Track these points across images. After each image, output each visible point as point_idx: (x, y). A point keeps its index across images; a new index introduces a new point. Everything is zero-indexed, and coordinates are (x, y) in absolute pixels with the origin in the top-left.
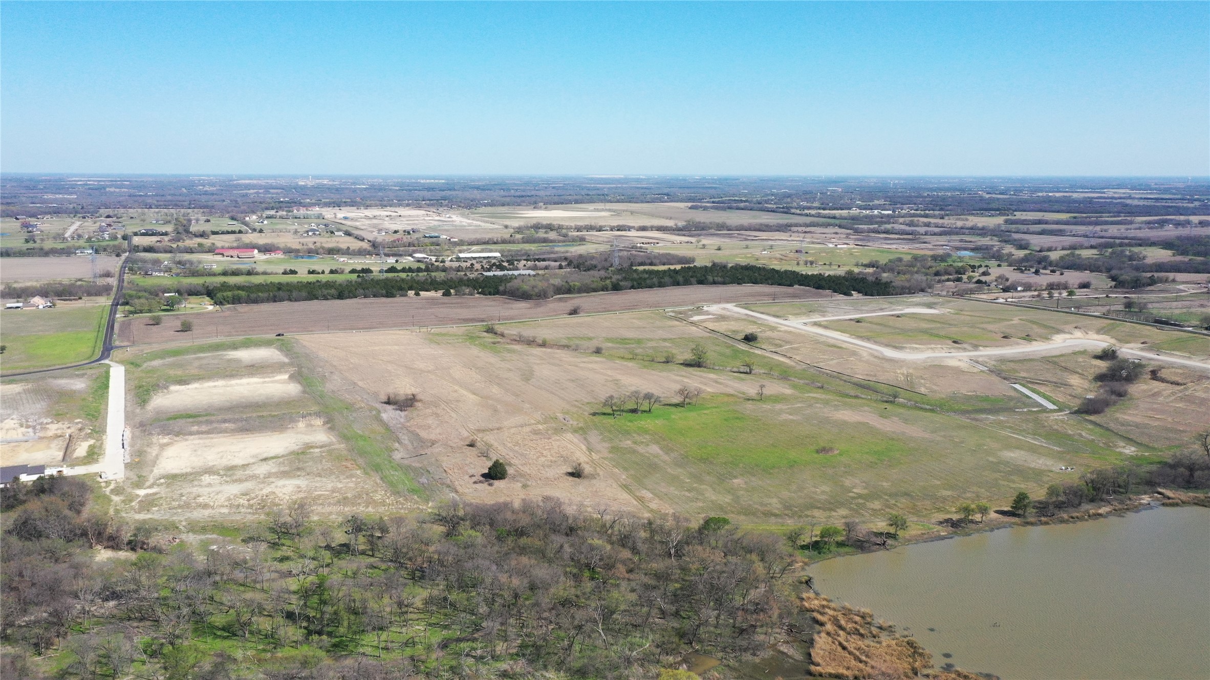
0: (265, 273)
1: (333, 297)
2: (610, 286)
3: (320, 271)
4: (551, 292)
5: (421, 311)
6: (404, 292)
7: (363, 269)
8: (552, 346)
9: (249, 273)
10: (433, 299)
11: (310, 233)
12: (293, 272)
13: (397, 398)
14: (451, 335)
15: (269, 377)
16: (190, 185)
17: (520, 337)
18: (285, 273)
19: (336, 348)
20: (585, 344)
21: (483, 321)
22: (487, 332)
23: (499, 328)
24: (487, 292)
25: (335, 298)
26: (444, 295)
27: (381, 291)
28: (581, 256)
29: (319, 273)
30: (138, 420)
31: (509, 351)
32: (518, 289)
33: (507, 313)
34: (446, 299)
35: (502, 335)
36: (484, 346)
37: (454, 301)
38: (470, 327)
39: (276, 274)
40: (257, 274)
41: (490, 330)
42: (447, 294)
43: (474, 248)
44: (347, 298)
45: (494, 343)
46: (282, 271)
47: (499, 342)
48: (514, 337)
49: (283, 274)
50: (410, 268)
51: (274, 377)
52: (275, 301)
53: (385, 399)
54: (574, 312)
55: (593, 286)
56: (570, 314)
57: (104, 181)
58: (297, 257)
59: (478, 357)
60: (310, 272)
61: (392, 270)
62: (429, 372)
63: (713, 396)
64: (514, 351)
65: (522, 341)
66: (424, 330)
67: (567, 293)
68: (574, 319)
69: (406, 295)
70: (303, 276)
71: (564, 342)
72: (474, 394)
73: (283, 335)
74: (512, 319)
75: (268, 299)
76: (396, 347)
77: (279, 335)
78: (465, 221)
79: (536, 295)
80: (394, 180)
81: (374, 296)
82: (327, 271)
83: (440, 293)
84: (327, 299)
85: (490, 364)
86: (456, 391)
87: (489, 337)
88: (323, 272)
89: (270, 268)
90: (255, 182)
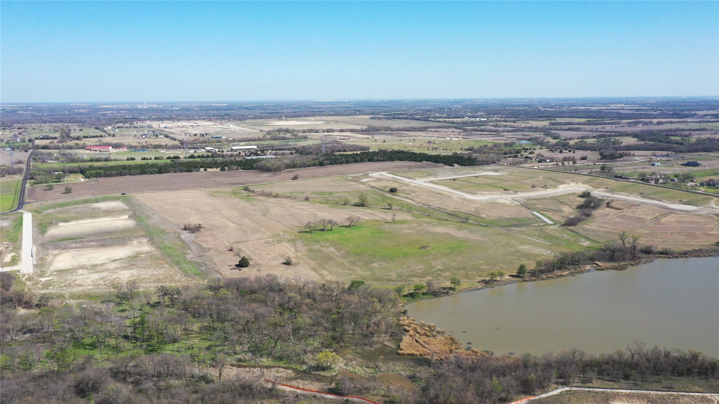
0: (115, 160)
1: (156, 173)
2: (318, 164)
3: (149, 158)
4: (283, 167)
5: (207, 179)
6: (198, 169)
7: (174, 157)
8: (281, 197)
9: (106, 160)
10: (215, 172)
11: (144, 137)
12: (133, 159)
13: (190, 226)
14: (223, 192)
15: (117, 217)
16: (70, 109)
17: (263, 192)
18: (128, 160)
19: (156, 201)
20: (300, 195)
21: (242, 184)
22: (244, 190)
23: (251, 188)
24: (246, 168)
25: (157, 173)
26: (221, 170)
27: (184, 169)
28: (304, 147)
29: (148, 159)
30: (40, 242)
31: (256, 200)
32: (264, 166)
33: (257, 180)
34: (222, 173)
35: (253, 192)
36: (242, 198)
37: (227, 174)
38: (235, 188)
39: (123, 160)
40: (111, 160)
41: (246, 189)
42: (223, 170)
43: (242, 143)
44: (164, 173)
45: (248, 196)
46: (126, 158)
47: (251, 196)
48: (260, 193)
49: (127, 160)
50: (202, 155)
51: (120, 217)
52: (121, 175)
53: (183, 227)
54: (295, 178)
55: (308, 163)
56: (293, 179)
57: (16, 107)
58: (135, 151)
59: (238, 204)
60: (143, 159)
61: (192, 157)
62: (209, 212)
63: (368, 221)
64: (259, 200)
65: (265, 195)
66: (208, 189)
67: (292, 168)
68: (295, 182)
69: (199, 171)
70: (138, 161)
71: (288, 195)
72: (234, 223)
73: (125, 194)
74: (259, 183)
75: (117, 174)
76: (191, 199)
77: (123, 194)
78: (237, 128)
79: (274, 169)
80: (197, 104)
81: (180, 172)
82: (153, 158)
83: (219, 169)
84: (152, 174)
85: (245, 207)
86: (224, 222)
87: (245, 193)
88: (151, 159)
89: (118, 157)
90: (111, 106)
